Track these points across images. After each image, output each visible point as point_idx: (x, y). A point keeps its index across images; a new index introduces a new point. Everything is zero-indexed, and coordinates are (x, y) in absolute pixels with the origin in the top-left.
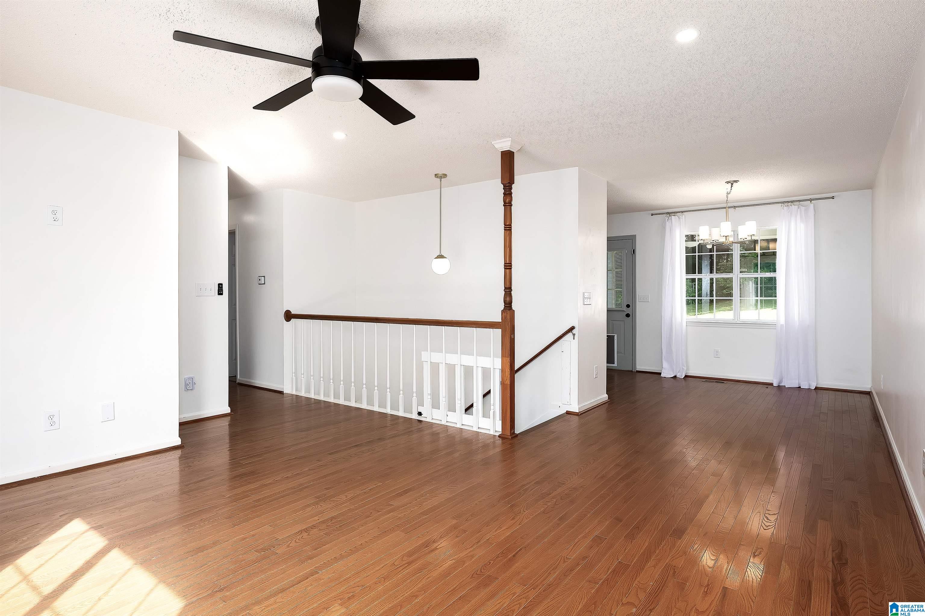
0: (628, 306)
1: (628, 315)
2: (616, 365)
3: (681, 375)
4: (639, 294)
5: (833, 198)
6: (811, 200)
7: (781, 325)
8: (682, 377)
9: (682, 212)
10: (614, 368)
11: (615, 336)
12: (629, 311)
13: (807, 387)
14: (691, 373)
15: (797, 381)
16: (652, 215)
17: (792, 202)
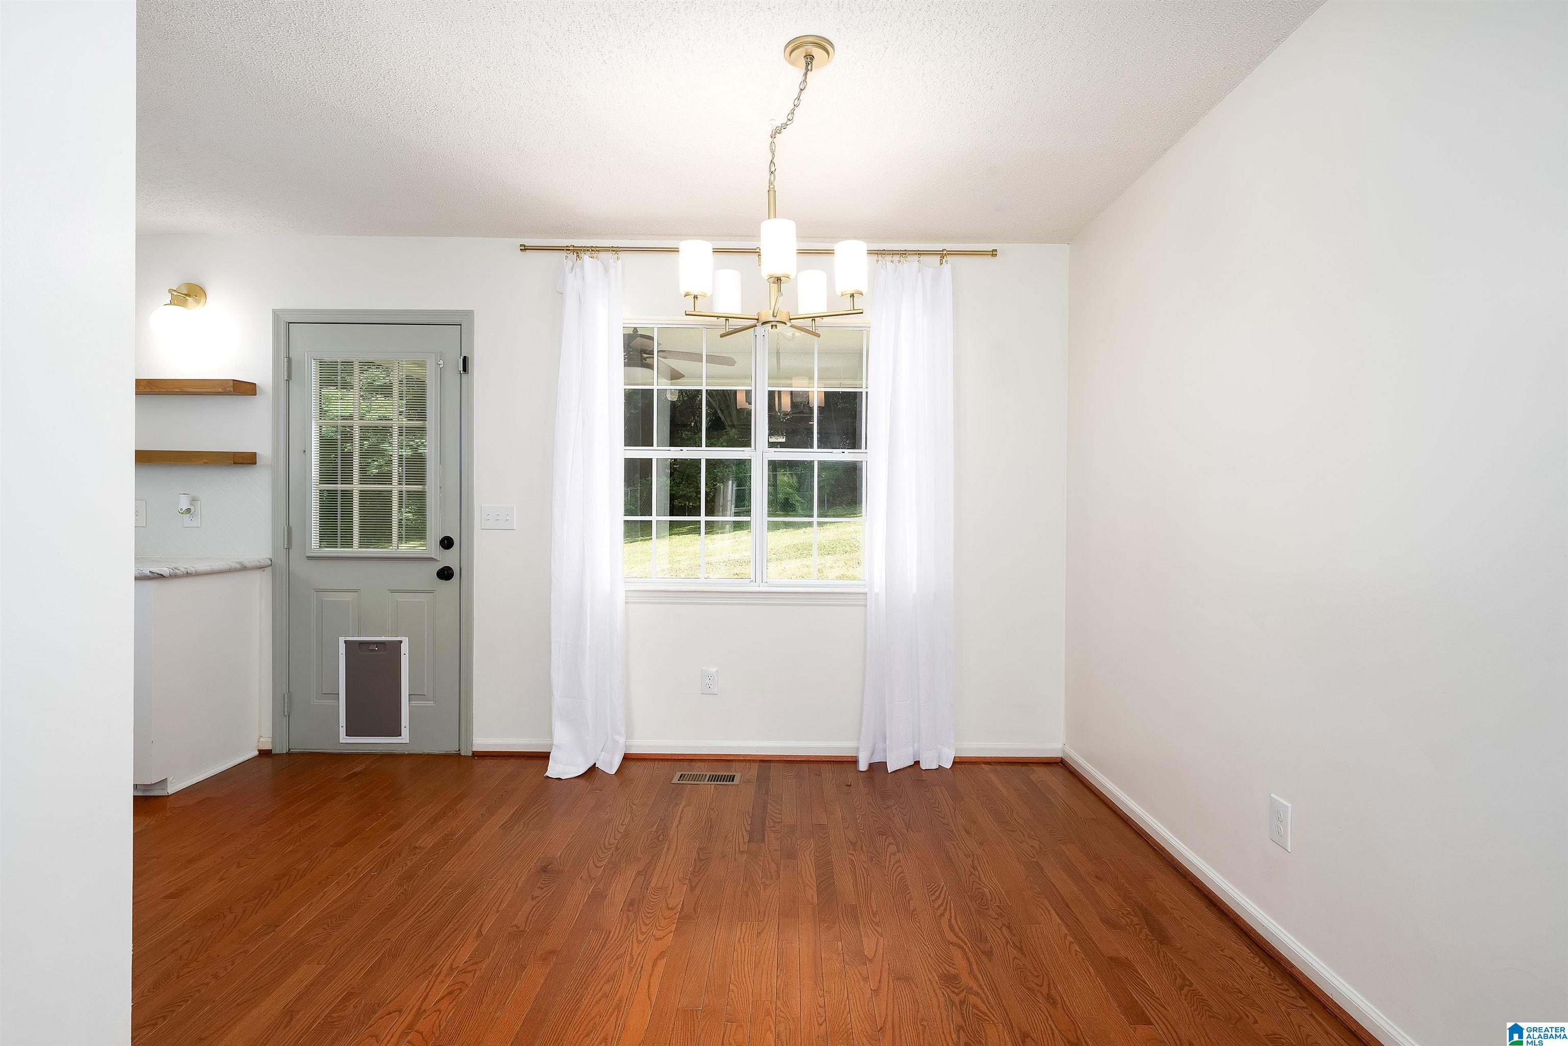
0: (447, 543)
1: (445, 574)
2: (405, 737)
3: (610, 765)
4: (482, 505)
5: (993, 253)
6: (942, 254)
7: (877, 594)
8: (611, 765)
9: (615, 250)
10: (399, 750)
11: (401, 642)
12: (449, 558)
13: (935, 767)
14: (644, 745)
15: (912, 748)
16: (524, 248)
17: (903, 253)
